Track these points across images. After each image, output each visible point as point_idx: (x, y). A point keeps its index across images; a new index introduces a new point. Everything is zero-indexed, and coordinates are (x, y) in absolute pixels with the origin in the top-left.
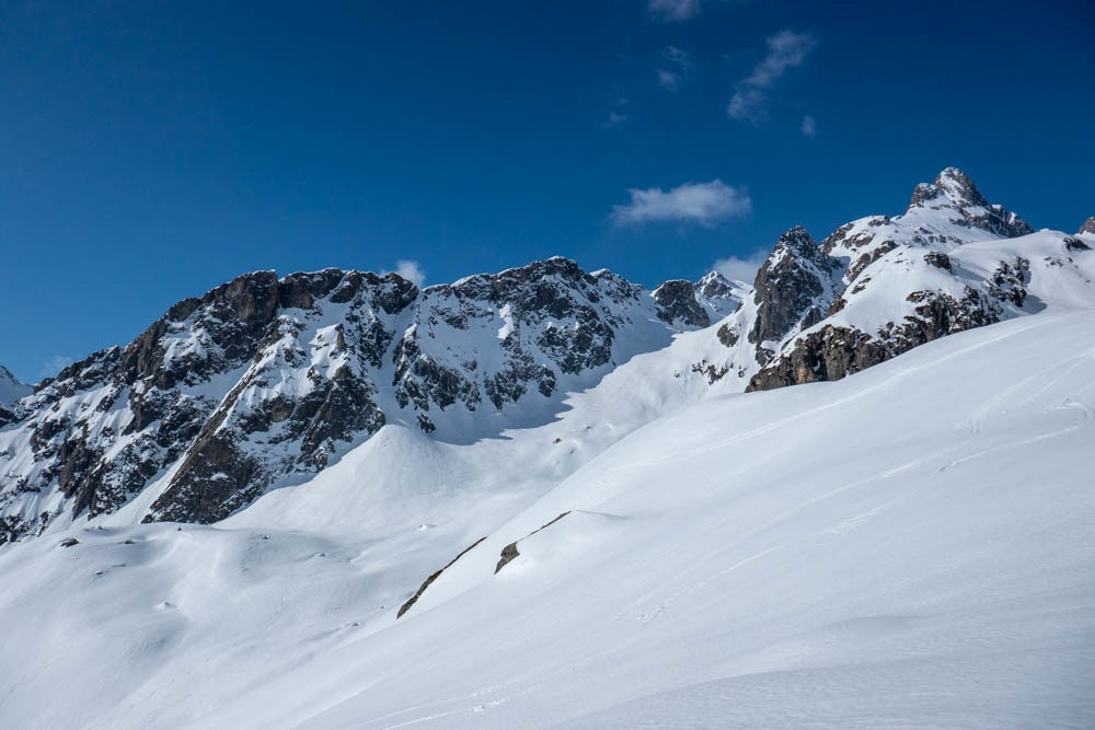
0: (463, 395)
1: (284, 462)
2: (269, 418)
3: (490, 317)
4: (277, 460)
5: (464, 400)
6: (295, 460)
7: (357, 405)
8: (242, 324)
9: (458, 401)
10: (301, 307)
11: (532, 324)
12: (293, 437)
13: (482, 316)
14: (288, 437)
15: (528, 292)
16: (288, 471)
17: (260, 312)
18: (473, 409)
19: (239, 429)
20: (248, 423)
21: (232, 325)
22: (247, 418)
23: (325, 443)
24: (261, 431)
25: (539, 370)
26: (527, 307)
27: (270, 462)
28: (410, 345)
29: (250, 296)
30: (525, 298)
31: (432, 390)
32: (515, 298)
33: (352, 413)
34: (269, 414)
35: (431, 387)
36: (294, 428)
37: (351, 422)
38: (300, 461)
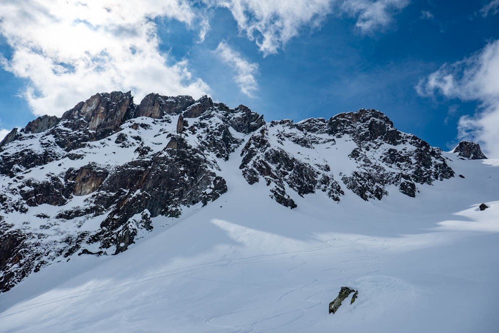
0: (323, 186)
1: (68, 240)
2: (70, 191)
3: (333, 142)
4: (59, 238)
5: (324, 190)
6: (87, 238)
7: (190, 175)
8: (91, 132)
9: (317, 191)
10: (150, 116)
11: (371, 149)
12: (96, 211)
13: (324, 142)
14: (88, 211)
15: (360, 128)
16: (71, 252)
17: (109, 120)
18: (337, 199)
19: (16, 198)
20: (35, 192)
21: (81, 132)
22: (35, 185)
23: (138, 217)
24: (51, 203)
25: (394, 176)
26: (362, 138)
27: (44, 241)
28: (258, 139)
29: (103, 108)
30: (359, 132)
31: (287, 177)
32: (351, 132)
33: (184, 184)
34: (71, 184)
35: (286, 174)
36: (99, 200)
37: (181, 195)
38: (94, 239)
